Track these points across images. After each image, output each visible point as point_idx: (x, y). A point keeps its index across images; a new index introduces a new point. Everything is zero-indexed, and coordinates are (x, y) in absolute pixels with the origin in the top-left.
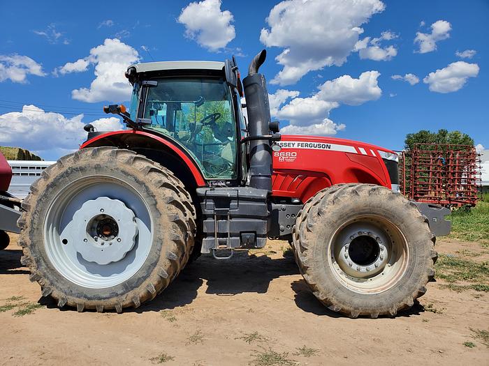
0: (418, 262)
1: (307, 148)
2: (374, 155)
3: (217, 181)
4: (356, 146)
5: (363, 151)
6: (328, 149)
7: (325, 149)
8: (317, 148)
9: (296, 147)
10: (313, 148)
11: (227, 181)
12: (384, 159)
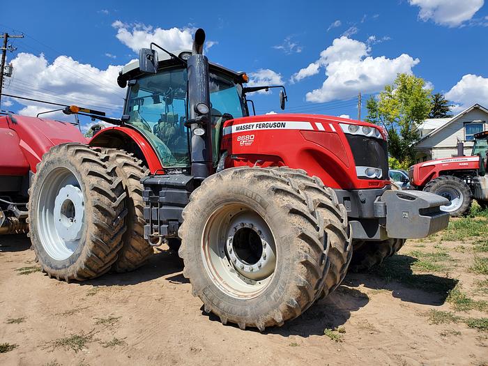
0: (284, 265)
1: (263, 129)
2: (334, 130)
3: (174, 169)
4: (313, 122)
5: (320, 127)
6: (283, 128)
7: (280, 128)
8: (273, 128)
9: (254, 128)
10: (269, 128)
11: (183, 168)
12: (346, 134)
